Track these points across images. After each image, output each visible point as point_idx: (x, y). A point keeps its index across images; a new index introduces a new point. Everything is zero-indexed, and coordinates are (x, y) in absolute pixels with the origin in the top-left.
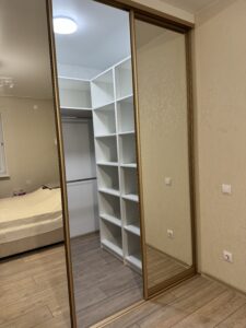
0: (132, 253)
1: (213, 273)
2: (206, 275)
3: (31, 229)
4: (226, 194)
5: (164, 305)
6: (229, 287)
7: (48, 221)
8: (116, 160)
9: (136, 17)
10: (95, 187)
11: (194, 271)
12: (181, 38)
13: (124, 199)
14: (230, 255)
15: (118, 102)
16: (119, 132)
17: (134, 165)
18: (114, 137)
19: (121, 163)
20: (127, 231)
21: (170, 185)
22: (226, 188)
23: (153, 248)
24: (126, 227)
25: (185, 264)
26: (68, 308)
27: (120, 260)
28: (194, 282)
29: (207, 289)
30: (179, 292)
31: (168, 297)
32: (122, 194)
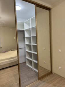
0: (35, 68)
2: (55, 73)
3: (8, 61)
4: (60, 52)
5: (44, 81)
6: (61, 77)
7: (13, 59)
8: (31, 43)
9: (37, 6)
10: (25, 50)
11: (51, 72)
12: (48, 11)
13: (33, 53)
14: (61, 68)
15: (32, 28)
16: (32, 36)
17: (36, 44)
18: (30, 37)
19: (32, 44)
20: (34, 62)
21: (45, 50)
22: (60, 50)
23: (40, 66)
24: (33, 61)
25: (49, 71)
26: (19, 82)
27: (32, 70)
28: (51, 75)
30: (47, 78)
31: (45, 79)
32: (32, 52)
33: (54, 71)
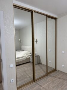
1: (60, 70)
2: (58, 70)
4: (63, 53)
5: (51, 76)
14: (64, 66)
21: (50, 51)
28: (56, 72)
29: (59, 73)
30: (53, 74)
31: (51, 74)
33: (58, 68)
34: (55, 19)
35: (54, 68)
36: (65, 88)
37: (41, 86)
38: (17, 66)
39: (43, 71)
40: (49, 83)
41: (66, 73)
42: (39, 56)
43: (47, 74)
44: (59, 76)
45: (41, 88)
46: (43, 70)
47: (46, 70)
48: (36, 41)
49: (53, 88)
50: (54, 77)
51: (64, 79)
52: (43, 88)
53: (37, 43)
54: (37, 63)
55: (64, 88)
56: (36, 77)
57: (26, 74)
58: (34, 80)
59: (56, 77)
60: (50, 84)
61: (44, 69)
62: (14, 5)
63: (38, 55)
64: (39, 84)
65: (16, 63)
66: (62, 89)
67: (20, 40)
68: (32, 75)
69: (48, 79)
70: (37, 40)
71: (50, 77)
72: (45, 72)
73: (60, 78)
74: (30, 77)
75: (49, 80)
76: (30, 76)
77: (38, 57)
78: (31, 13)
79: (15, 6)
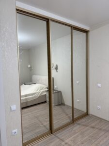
2: (92, 115)
4: (99, 87)
5: (79, 124)
6: (99, 118)
11: (87, 114)
14: (100, 107)
21: (78, 84)
22: (99, 85)
29: (92, 119)
30: (83, 120)
31: (80, 122)
33: (91, 112)
34: (86, 32)
35: (85, 111)
36: (101, 143)
37: (62, 140)
38: (23, 108)
39: (67, 117)
40: (75, 135)
41: (103, 119)
42: (61, 92)
43: (74, 121)
44: (93, 125)
45: (63, 143)
46: (67, 115)
47: (71, 114)
48: (56, 68)
49: (83, 143)
50: (84, 125)
51: (100, 129)
52: (66, 144)
53: (57, 71)
54: (57, 104)
55: (99, 143)
56: (55, 127)
57: (39, 121)
58: (51, 131)
59: (87, 126)
60: (77, 136)
61: (68, 113)
62: (17, 10)
63: (59, 90)
64: (59, 137)
65: (21, 104)
66: (97, 145)
67: (29, 66)
68: (49, 122)
69: (74, 129)
70: (57, 65)
71: (78, 126)
72: (69, 118)
73: (93, 128)
74: (45, 126)
75: (76, 131)
76: (45, 124)
77: (59, 93)
78: (45, 22)
79: (19, 11)
